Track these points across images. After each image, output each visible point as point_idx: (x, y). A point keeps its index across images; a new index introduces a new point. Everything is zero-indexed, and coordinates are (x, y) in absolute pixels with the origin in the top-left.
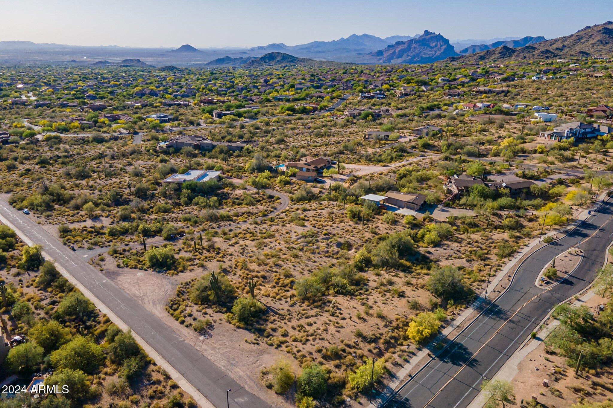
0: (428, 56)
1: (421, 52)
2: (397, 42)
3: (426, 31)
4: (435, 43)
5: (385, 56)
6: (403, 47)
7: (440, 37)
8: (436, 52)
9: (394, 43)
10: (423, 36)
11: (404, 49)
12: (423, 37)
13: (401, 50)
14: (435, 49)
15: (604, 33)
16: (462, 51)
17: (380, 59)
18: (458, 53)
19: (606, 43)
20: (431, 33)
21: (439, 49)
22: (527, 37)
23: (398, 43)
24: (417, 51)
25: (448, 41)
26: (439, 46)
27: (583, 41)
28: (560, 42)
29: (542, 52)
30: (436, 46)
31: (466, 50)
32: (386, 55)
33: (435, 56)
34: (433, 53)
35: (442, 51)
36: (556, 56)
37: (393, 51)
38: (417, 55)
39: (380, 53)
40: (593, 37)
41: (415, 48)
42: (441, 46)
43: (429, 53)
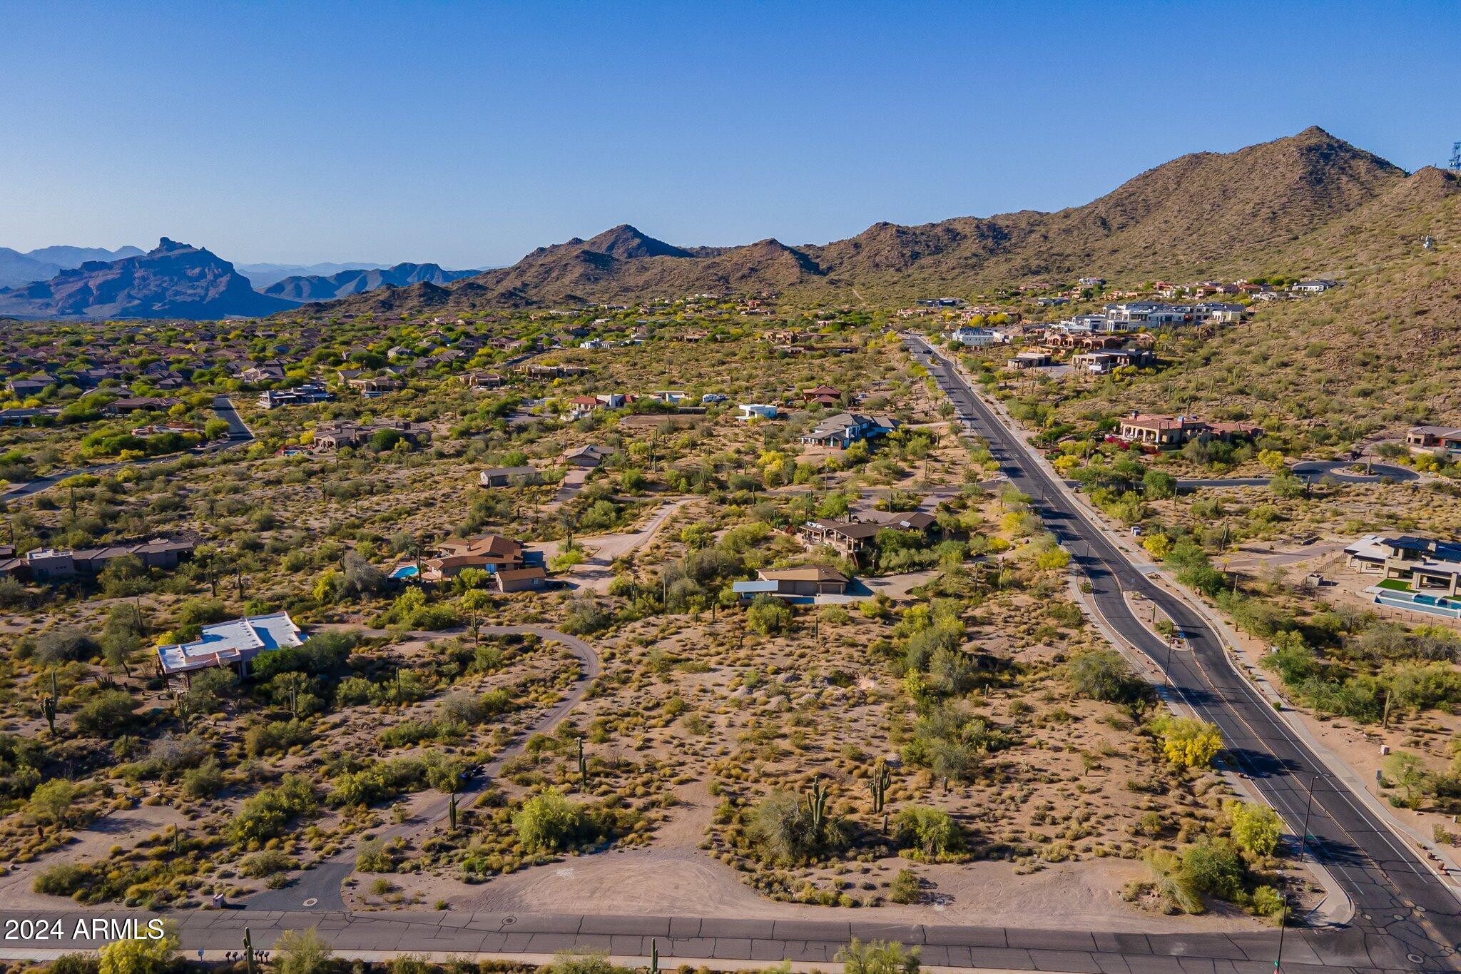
0: (190, 299)
1: (166, 289)
2: (85, 264)
3: (164, 240)
4: (197, 270)
5: (57, 296)
6: (110, 277)
7: (205, 257)
8: (207, 289)
9: (78, 265)
10: (158, 250)
11: (114, 280)
12: (161, 255)
13: (105, 283)
14: (203, 283)
15: (585, 260)
16: (270, 290)
17: (47, 305)
18: (262, 292)
19: (596, 279)
20: (181, 246)
21: (213, 283)
22: (404, 264)
23: (91, 266)
24: (153, 287)
25: (231, 265)
26: (210, 277)
27: (554, 275)
28: (512, 275)
29: (503, 295)
30: (202, 275)
31: (279, 287)
32: (60, 294)
33: (208, 299)
34: (201, 291)
35: (222, 288)
36: (531, 304)
37: (80, 284)
38: (159, 296)
39: (38, 290)
40: (569, 268)
41: (144, 279)
42: (216, 277)
43: (190, 292)
